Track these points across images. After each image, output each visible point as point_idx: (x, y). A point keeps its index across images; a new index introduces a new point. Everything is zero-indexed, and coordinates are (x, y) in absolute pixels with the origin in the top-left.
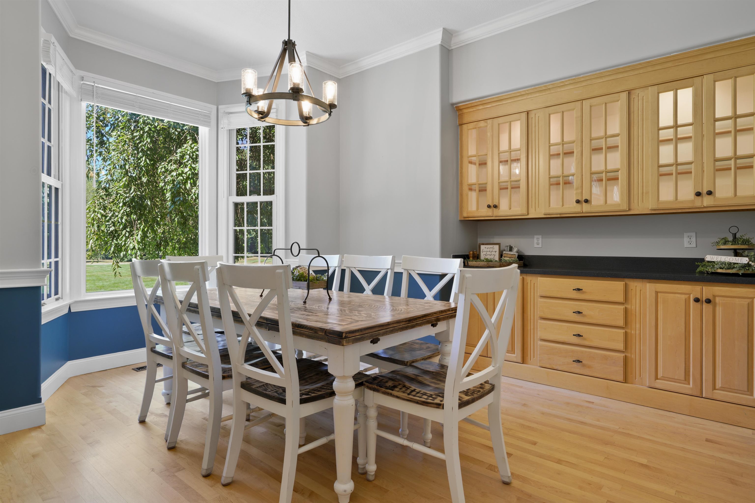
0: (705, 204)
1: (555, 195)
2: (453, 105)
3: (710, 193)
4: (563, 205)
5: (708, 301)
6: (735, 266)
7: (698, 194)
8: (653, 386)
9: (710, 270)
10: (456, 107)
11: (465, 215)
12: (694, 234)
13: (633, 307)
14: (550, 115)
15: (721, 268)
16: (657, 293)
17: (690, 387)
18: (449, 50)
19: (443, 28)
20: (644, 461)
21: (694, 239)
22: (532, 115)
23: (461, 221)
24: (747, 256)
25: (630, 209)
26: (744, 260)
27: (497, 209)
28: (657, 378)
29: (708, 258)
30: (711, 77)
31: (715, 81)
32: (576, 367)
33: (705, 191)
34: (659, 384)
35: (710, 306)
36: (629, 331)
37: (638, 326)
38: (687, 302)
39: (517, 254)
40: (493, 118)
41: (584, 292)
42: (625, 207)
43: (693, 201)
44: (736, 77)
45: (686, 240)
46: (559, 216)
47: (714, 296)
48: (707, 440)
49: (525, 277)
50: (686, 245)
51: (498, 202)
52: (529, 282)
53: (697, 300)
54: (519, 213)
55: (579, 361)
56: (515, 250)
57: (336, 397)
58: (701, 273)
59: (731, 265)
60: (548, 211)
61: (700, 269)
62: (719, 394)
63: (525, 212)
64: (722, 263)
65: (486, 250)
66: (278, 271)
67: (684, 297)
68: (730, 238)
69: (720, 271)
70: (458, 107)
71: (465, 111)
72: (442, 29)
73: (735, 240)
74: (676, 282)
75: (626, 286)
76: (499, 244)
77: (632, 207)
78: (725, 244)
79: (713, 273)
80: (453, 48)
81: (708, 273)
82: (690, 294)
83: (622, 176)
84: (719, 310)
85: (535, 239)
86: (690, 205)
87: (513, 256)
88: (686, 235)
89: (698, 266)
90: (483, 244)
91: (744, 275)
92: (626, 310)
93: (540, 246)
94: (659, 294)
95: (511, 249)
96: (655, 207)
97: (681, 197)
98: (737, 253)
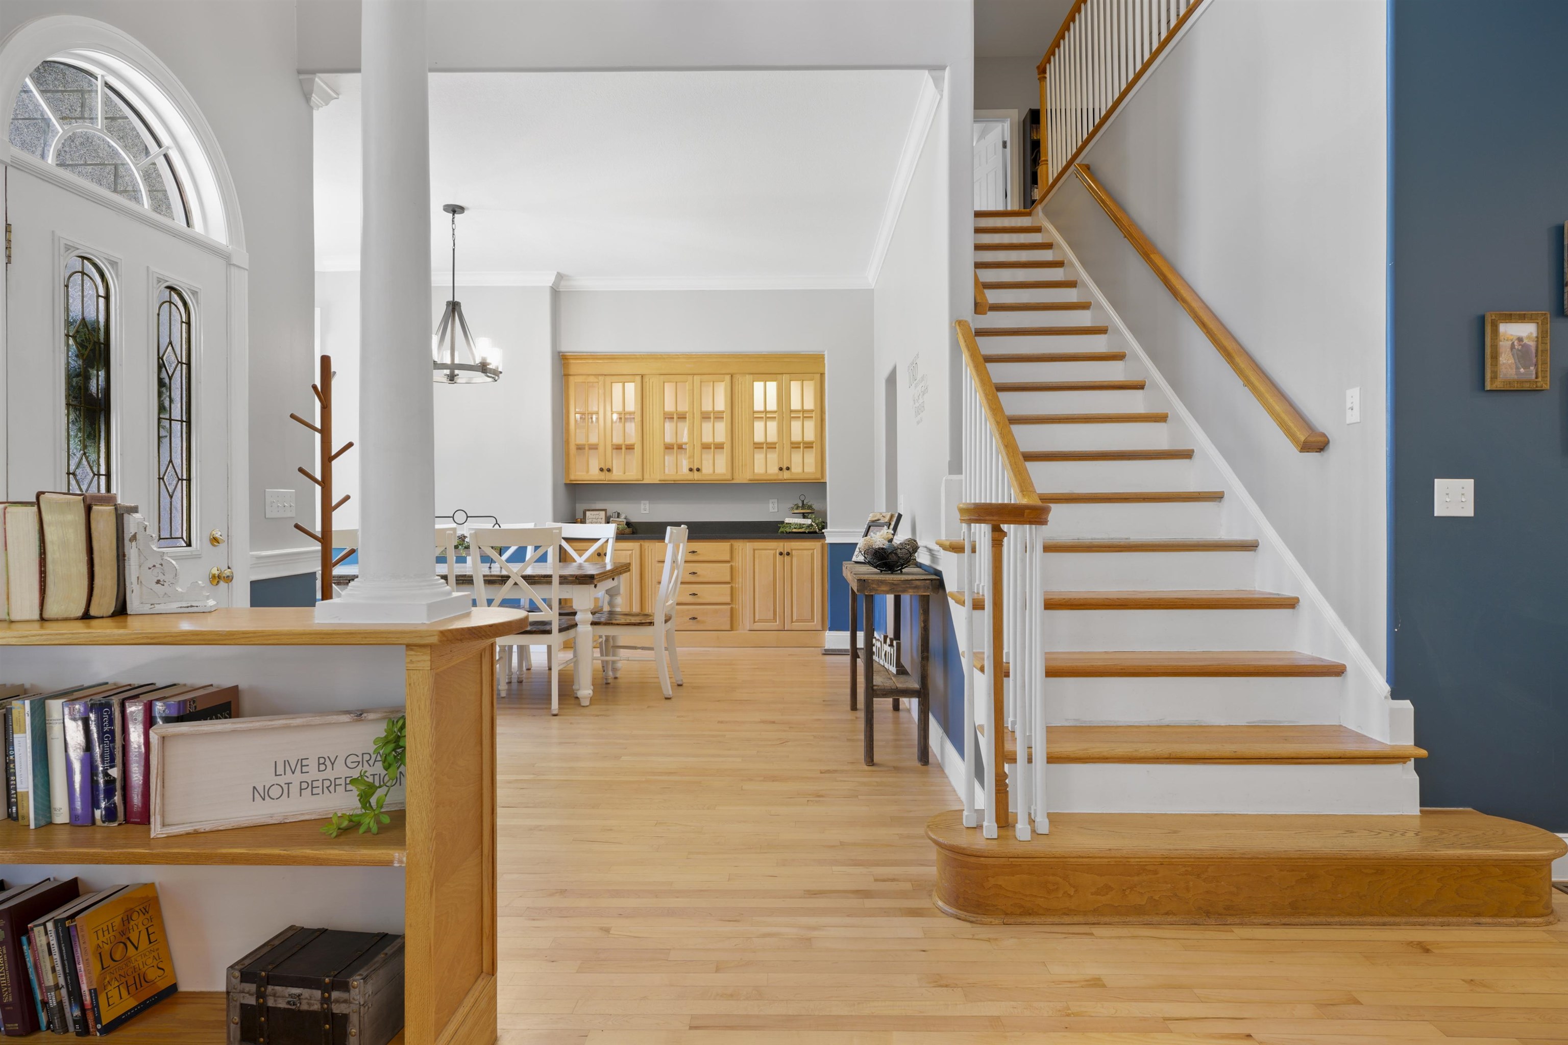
0: (785, 477)
1: (669, 459)
2: (559, 352)
3: (788, 469)
4: (677, 472)
5: (788, 554)
6: (804, 526)
7: (781, 469)
8: (752, 629)
9: (788, 530)
10: (562, 355)
11: (572, 477)
12: (776, 500)
13: (737, 564)
14: (664, 383)
15: (795, 528)
16: (754, 550)
17: (776, 625)
18: (556, 291)
19: (558, 273)
20: (756, 667)
21: (776, 505)
22: (646, 379)
23: (566, 485)
24: (810, 518)
25: (733, 479)
26: (809, 521)
27: (610, 473)
28: (755, 622)
29: (787, 520)
30: (788, 376)
31: (790, 381)
32: (693, 625)
33: (784, 468)
34: (758, 626)
35: (787, 558)
36: (734, 585)
37: (740, 580)
38: (775, 556)
39: (625, 521)
40: (605, 375)
41: (699, 554)
42: (729, 477)
43: (777, 475)
44: (803, 381)
45: (771, 505)
46: (673, 482)
47: (792, 550)
48: (789, 655)
49: (643, 543)
50: (771, 510)
51: (611, 465)
52: (646, 547)
53: (781, 554)
54: (635, 478)
55: (694, 618)
56: (623, 516)
57: (579, 626)
58: (782, 532)
59: (801, 526)
60: (663, 478)
61: (781, 530)
62: (796, 625)
63: (640, 477)
64: (796, 524)
65: (592, 517)
66: (554, 531)
67: (772, 552)
68: (800, 505)
69: (794, 530)
70: (565, 356)
71: (572, 361)
72: (556, 273)
73: (803, 506)
74: (766, 540)
75: (732, 546)
76: (605, 510)
77: (734, 478)
78: (797, 509)
79: (790, 532)
80: (561, 290)
81: (787, 533)
82: (776, 550)
83: (727, 447)
84: (795, 560)
85: (642, 505)
86: (775, 478)
87: (621, 523)
88: (771, 501)
89: (780, 527)
90: (589, 510)
91: (809, 533)
92: (732, 567)
93: (647, 512)
94: (756, 551)
95: (619, 515)
96: (752, 478)
97: (770, 471)
98: (804, 516)
